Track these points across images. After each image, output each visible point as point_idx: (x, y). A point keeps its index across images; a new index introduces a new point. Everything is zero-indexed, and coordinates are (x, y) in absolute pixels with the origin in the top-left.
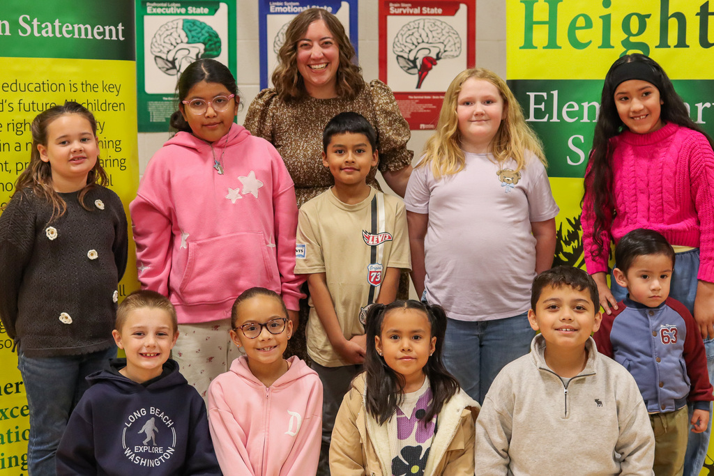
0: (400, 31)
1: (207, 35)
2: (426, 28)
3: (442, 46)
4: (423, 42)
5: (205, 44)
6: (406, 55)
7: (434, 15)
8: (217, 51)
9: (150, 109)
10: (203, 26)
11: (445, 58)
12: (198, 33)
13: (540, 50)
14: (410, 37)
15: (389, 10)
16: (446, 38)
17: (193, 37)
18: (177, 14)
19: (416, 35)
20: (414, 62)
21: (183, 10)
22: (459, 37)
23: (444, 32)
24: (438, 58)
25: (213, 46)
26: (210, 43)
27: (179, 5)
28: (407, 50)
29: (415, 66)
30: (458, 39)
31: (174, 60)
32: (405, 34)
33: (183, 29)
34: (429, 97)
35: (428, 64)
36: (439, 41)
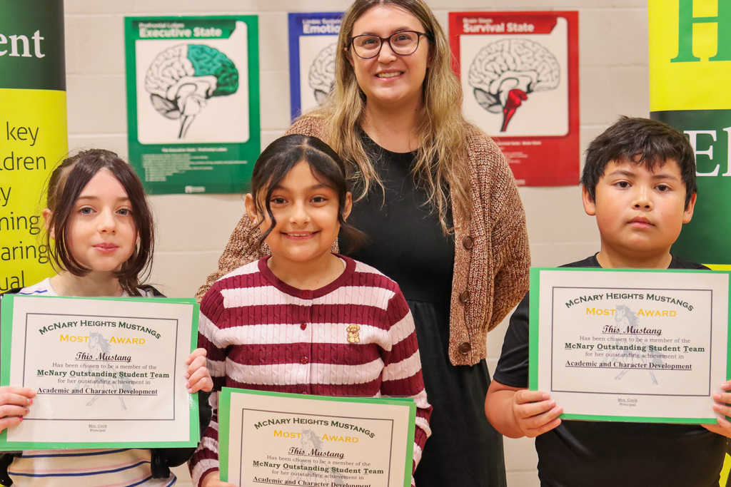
0: (477, 56)
1: (219, 65)
2: (512, 51)
3: (534, 75)
4: (509, 69)
5: (217, 76)
6: (486, 88)
7: (524, 33)
8: (233, 85)
9: (145, 165)
10: (214, 53)
11: (538, 90)
12: (208, 63)
13: (705, 62)
14: (491, 64)
15: (462, 28)
16: (540, 64)
17: (201, 68)
18: (179, 38)
19: (500, 60)
20: (497, 96)
21: (188, 33)
22: (557, 62)
23: (537, 56)
24: (529, 91)
25: (228, 80)
26: (224, 75)
27: (182, 25)
28: (487, 80)
29: (499, 102)
30: (556, 65)
31: (177, 98)
32: (484, 59)
33: (188, 57)
34: (517, 143)
35: (515, 100)
36: (529, 68)
